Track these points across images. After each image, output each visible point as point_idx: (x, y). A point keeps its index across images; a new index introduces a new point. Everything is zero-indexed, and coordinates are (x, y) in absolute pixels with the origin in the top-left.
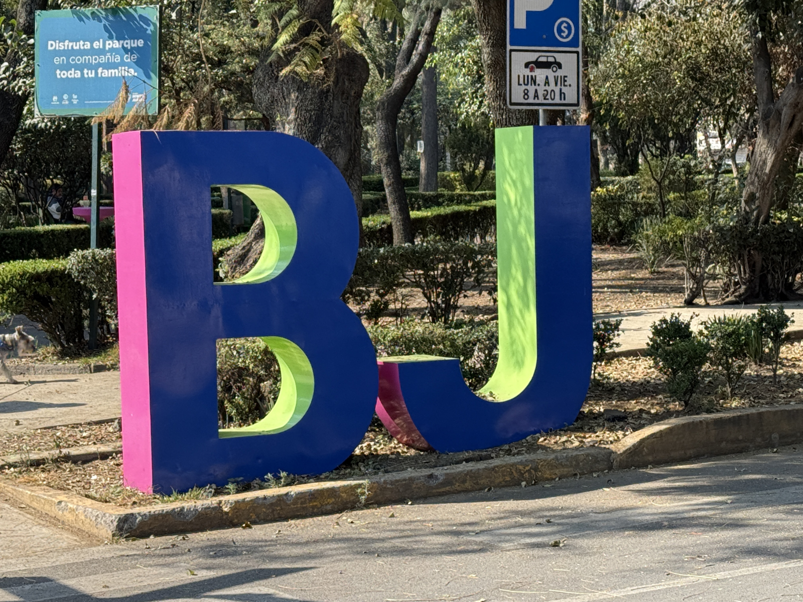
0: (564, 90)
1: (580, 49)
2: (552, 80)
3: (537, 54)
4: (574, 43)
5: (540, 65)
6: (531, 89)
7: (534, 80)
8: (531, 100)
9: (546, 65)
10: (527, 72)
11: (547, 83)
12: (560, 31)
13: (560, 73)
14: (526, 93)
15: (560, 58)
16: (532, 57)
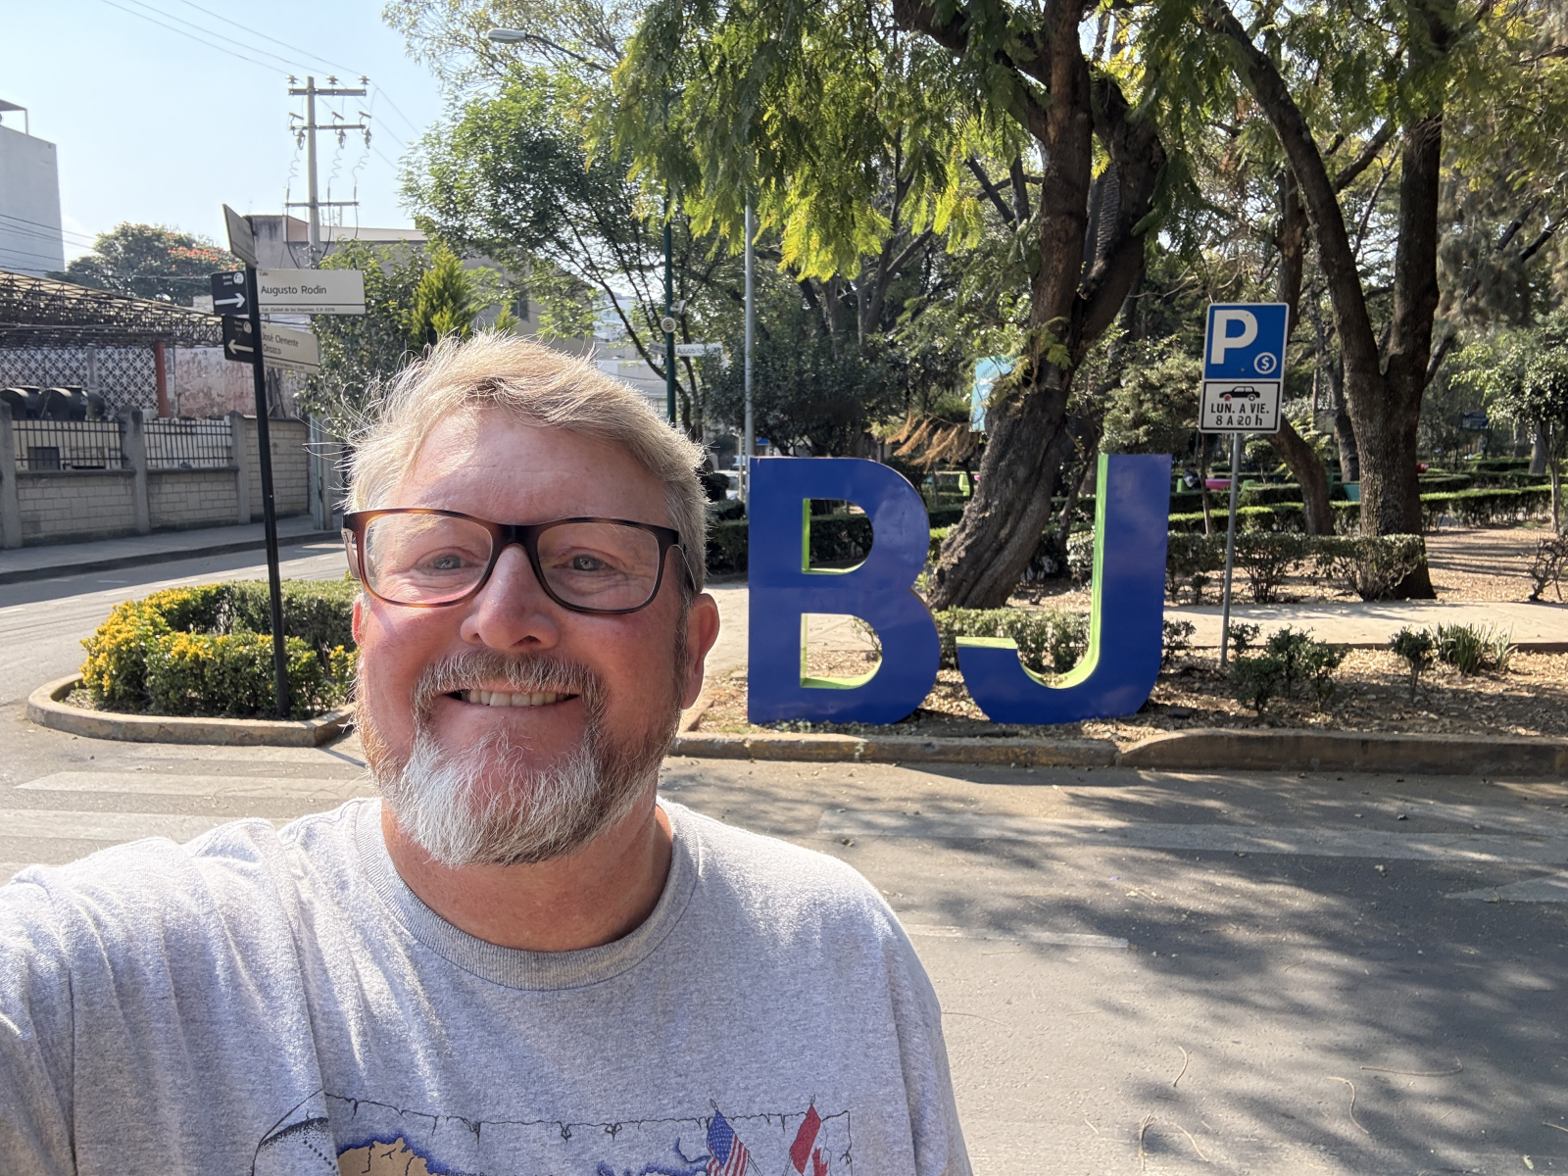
0: (1260, 416)
1: (1281, 380)
2: (1248, 409)
3: (1233, 386)
4: (1276, 374)
5: (1234, 394)
6: (1225, 416)
7: (1228, 408)
8: (1224, 425)
9: (1244, 394)
10: (1222, 401)
11: (1243, 409)
12: (1260, 364)
13: (1257, 401)
14: (1219, 420)
15: (1257, 388)
16: (1229, 388)
